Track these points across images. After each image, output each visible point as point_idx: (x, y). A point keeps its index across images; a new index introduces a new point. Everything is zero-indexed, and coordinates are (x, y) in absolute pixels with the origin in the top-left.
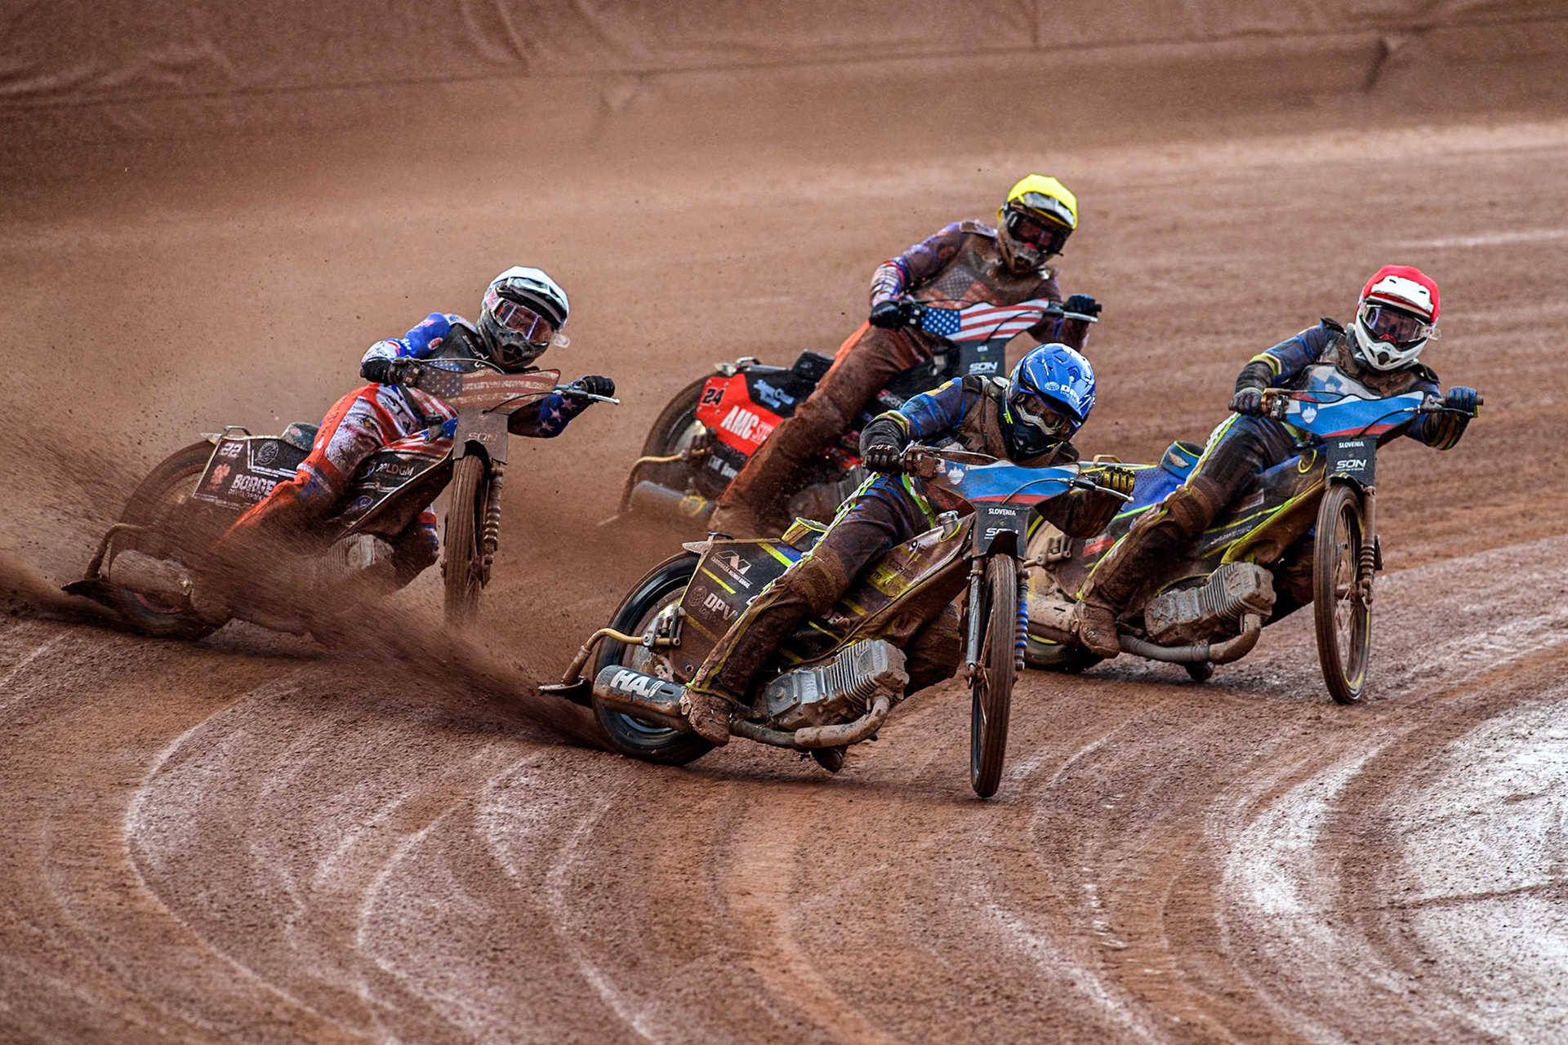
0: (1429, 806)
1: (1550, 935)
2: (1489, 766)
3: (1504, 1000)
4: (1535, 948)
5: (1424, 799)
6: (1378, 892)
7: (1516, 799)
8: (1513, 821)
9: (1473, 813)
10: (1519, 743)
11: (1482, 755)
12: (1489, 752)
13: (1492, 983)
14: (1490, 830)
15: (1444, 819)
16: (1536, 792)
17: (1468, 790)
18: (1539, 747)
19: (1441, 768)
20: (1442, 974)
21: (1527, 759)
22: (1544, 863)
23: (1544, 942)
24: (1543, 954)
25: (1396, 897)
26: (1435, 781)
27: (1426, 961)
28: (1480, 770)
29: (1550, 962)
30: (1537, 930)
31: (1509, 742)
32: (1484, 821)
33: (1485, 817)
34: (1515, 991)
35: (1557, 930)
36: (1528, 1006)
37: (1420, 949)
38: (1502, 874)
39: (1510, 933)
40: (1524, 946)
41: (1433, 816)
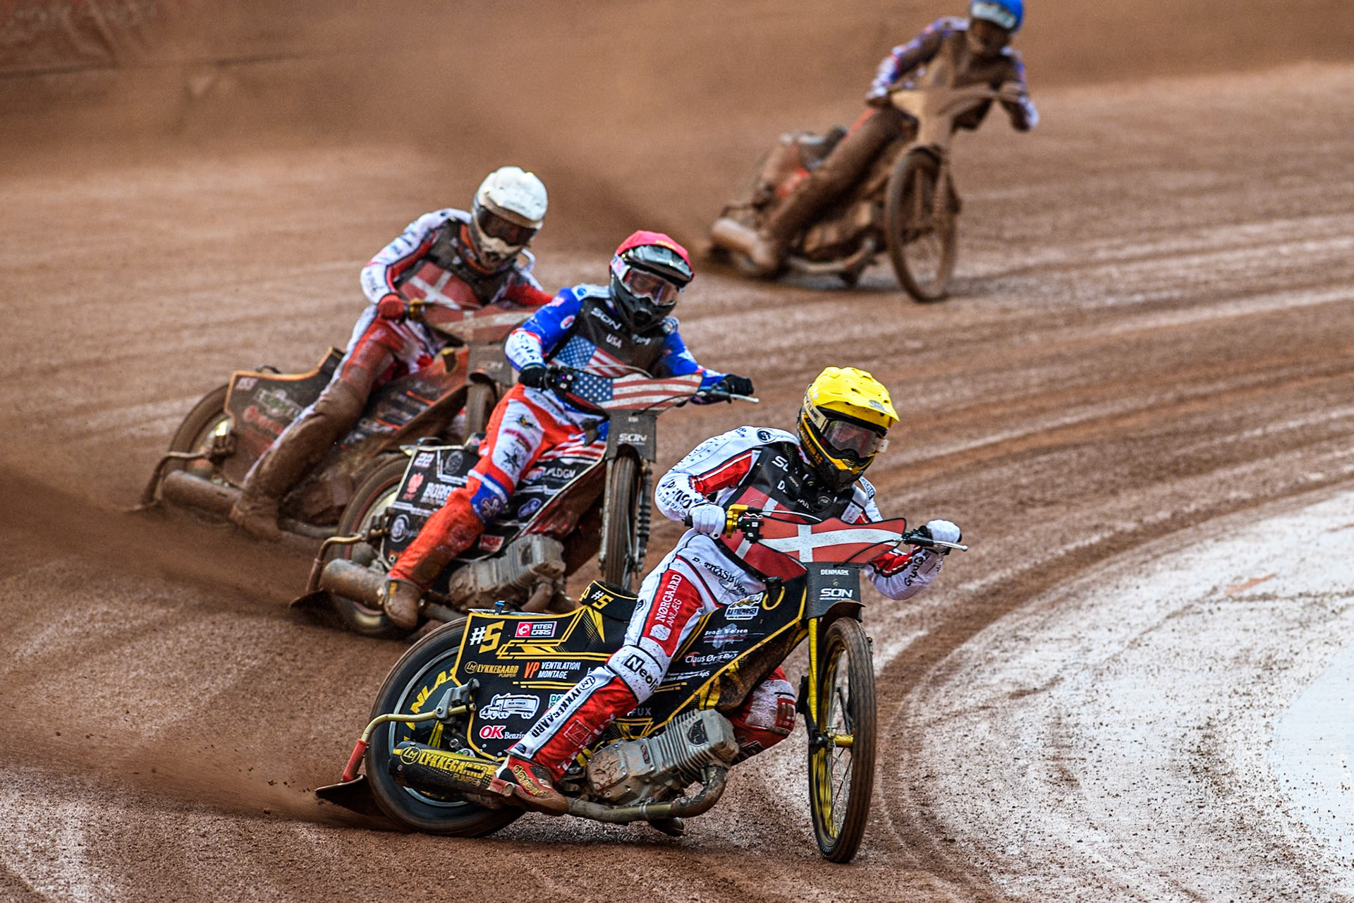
0: (944, 701)
1: (1053, 814)
2: (996, 665)
3: (1015, 872)
4: (1041, 825)
5: (940, 695)
6: (901, 779)
7: (1021, 694)
8: (1020, 714)
9: (984, 708)
10: (1022, 644)
11: (989, 656)
12: (996, 653)
13: (1003, 858)
14: (998, 721)
15: (958, 714)
16: (1038, 687)
17: (978, 687)
18: (1040, 647)
19: (953, 668)
20: (960, 851)
21: (1030, 658)
22: (1047, 750)
23: (1049, 820)
24: (1048, 831)
25: (917, 784)
26: (948, 680)
27: (945, 840)
28: (988, 669)
29: (1054, 837)
30: (1043, 810)
31: (1013, 644)
32: (993, 715)
33: (994, 710)
34: (1025, 865)
35: (1060, 809)
36: (1037, 878)
37: (939, 829)
38: (1010, 760)
39: (1019, 813)
40: (1032, 824)
41: (947, 710)
